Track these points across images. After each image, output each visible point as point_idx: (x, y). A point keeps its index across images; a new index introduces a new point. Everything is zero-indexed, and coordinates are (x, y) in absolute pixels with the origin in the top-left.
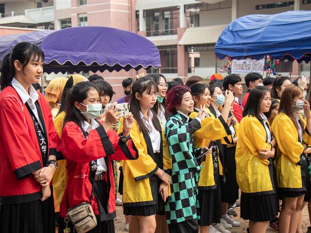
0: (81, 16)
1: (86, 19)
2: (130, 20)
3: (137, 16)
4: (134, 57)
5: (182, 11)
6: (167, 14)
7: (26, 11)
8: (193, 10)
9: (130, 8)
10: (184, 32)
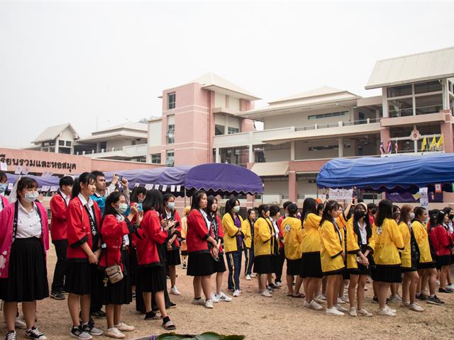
0: (169, 152)
1: (173, 154)
2: (208, 156)
3: (214, 153)
4: (246, 186)
5: (251, 149)
6: (237, 152)
7: (124, 147)
8: (258, 149)
9: (209, 146)
10: (253, 166)
